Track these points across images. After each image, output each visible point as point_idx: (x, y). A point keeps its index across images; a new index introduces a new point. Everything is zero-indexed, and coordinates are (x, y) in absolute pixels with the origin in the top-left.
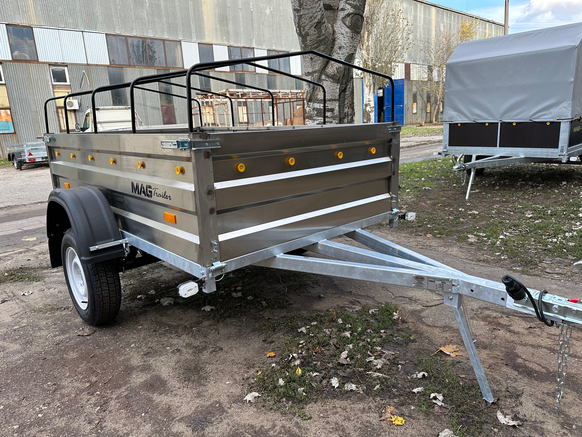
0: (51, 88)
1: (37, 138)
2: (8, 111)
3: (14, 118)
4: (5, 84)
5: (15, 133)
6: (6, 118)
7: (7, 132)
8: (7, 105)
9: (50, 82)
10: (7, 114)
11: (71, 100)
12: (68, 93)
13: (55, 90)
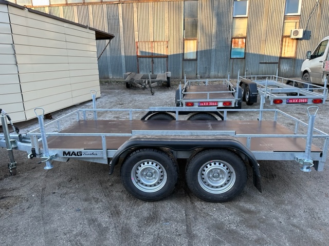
0: (283, 19)
1: (260, 63)
2: (244, 40)
3: (247, 46)
4: (247, 17)
5: (244, 58)
6: (241, 46)
7: (238, 57)
8: (245, 35)
9: (283, 13)
10: (243, 43)
11: (297, 29)
12: (296, 22)
13: (285, 21)
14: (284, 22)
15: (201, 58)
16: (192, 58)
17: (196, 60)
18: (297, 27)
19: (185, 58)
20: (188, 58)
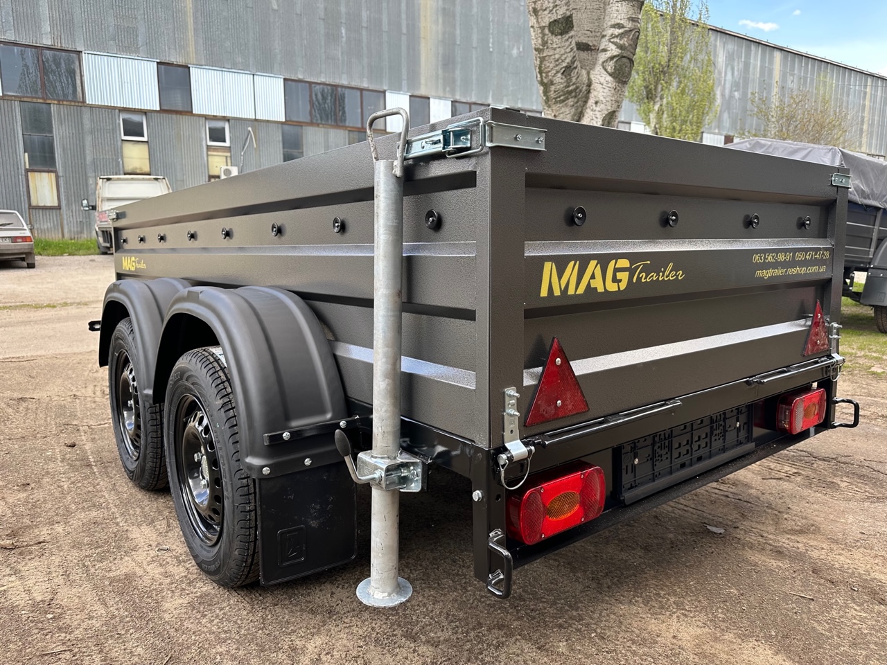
0: (205, 150)
4: (147, 142)
8: (147, 169)
9: (204, 142)
11: (229, 167)
12: (226, 157)
13: (209, 153)
14: (208, 155)
15: (68, 205)
16: (49, 204)
17: (59, 208)
18: (229, 163)
19: (34, 203)
20: (41, 204)
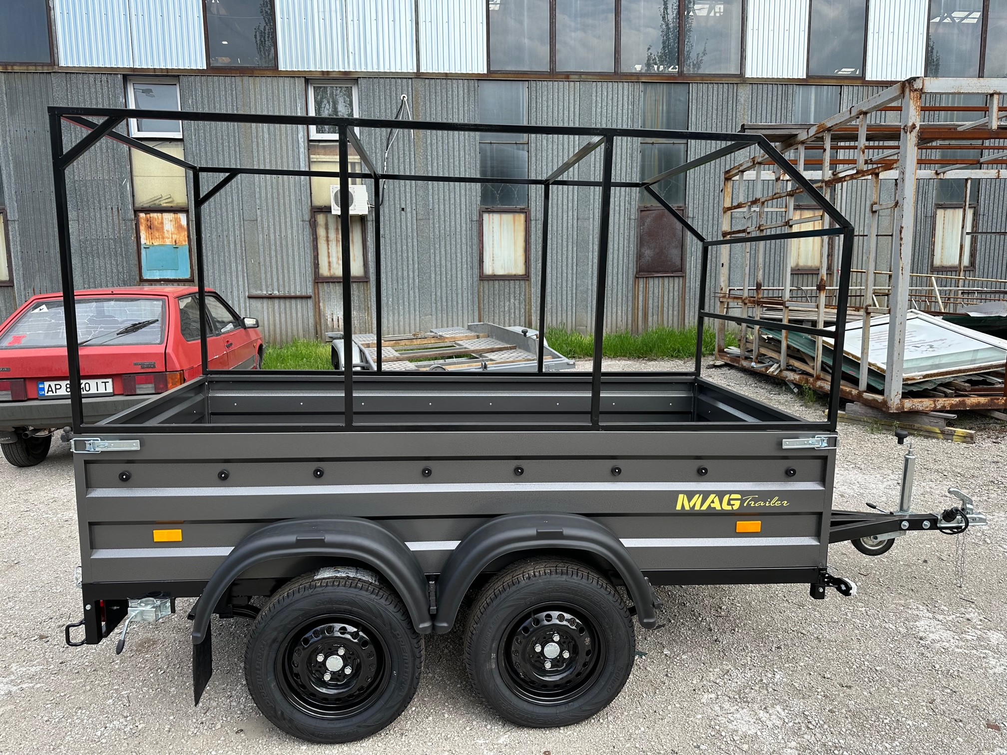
0: (303, 150)
1: (250, 297)
2: (183, 217)
4: (182, 140)
5: (192, 279)
6: (175, 237)
7: (169, 275)
8: (181, 199)
10: (179, 227)
13: (314, 157)
14: (310, 163)
17: (9, 284)
